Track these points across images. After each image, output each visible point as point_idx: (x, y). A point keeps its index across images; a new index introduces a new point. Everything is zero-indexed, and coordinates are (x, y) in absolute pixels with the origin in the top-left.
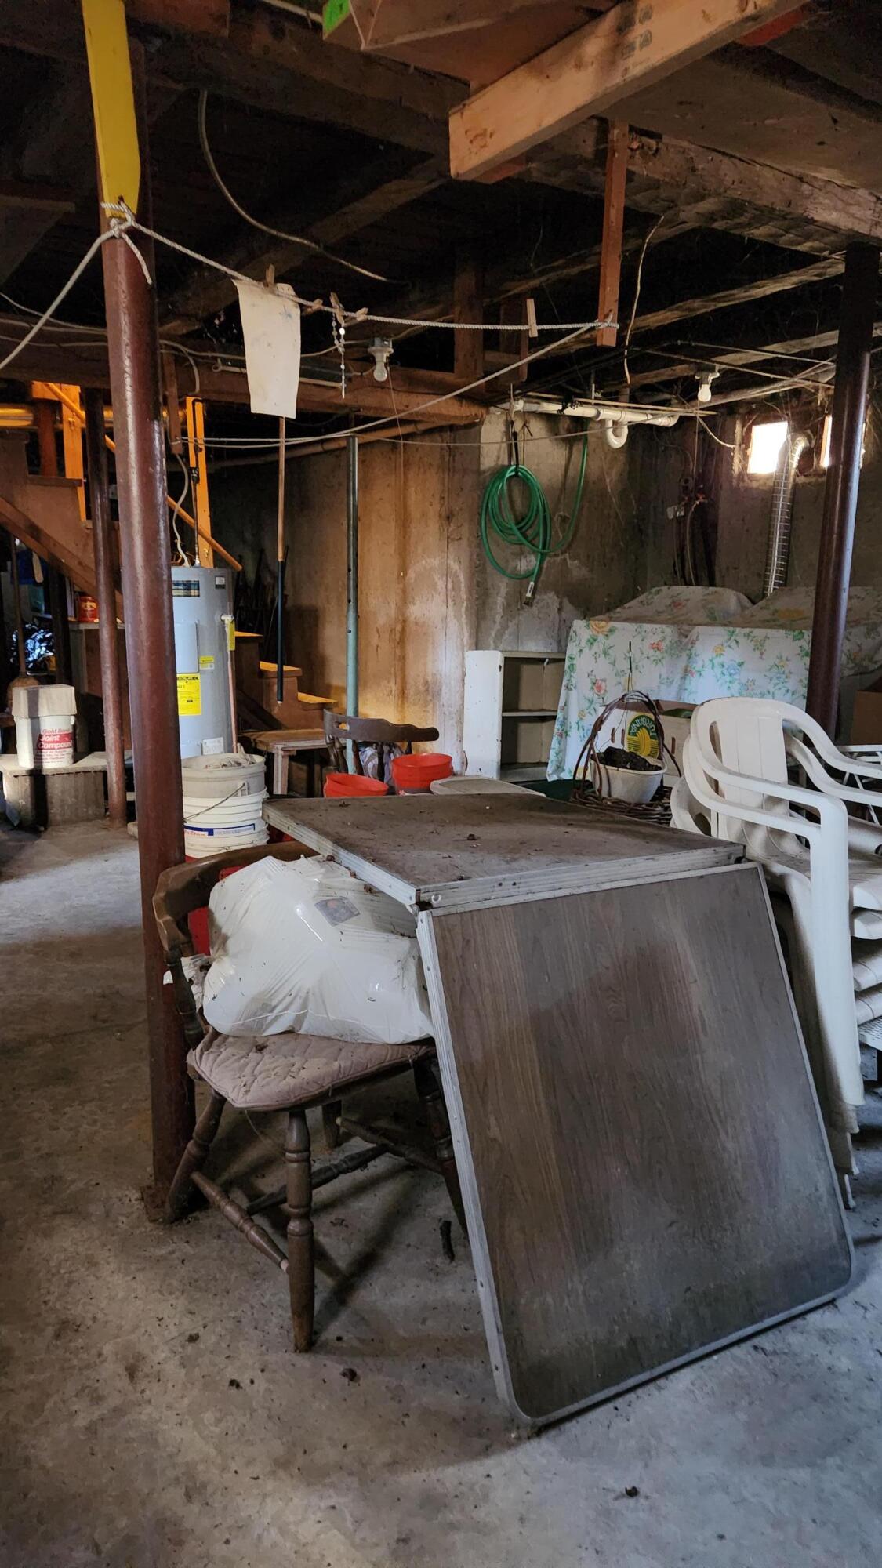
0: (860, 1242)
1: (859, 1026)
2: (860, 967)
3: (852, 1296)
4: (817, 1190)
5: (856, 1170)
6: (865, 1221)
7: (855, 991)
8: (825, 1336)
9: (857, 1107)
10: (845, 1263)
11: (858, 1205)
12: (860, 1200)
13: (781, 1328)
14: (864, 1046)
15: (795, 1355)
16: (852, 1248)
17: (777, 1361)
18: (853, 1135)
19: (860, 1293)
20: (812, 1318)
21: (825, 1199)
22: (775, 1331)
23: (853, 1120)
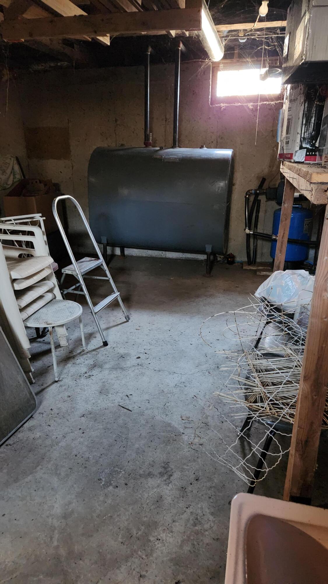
0: (37, 394)
1: (23, 321)
2: (20, 300)
3: (38, 412)
4: (19, 382)
5: (33, 370)
6: (39, 385)
7: (19, 309)
8: (30, 429)
9: (28, 349)
10: (34, 402)
11: (36, 381)
12: (36, 379)
13: (15, 434)
14: (27, 327)
15: (21, 440)
16: (35, 396)
17: (15, 445)
18: (29, 359)
19: (41, 410)
20: (25, 425)
21: (22, 385)
22: (13, 436)
23: (28, 354)
